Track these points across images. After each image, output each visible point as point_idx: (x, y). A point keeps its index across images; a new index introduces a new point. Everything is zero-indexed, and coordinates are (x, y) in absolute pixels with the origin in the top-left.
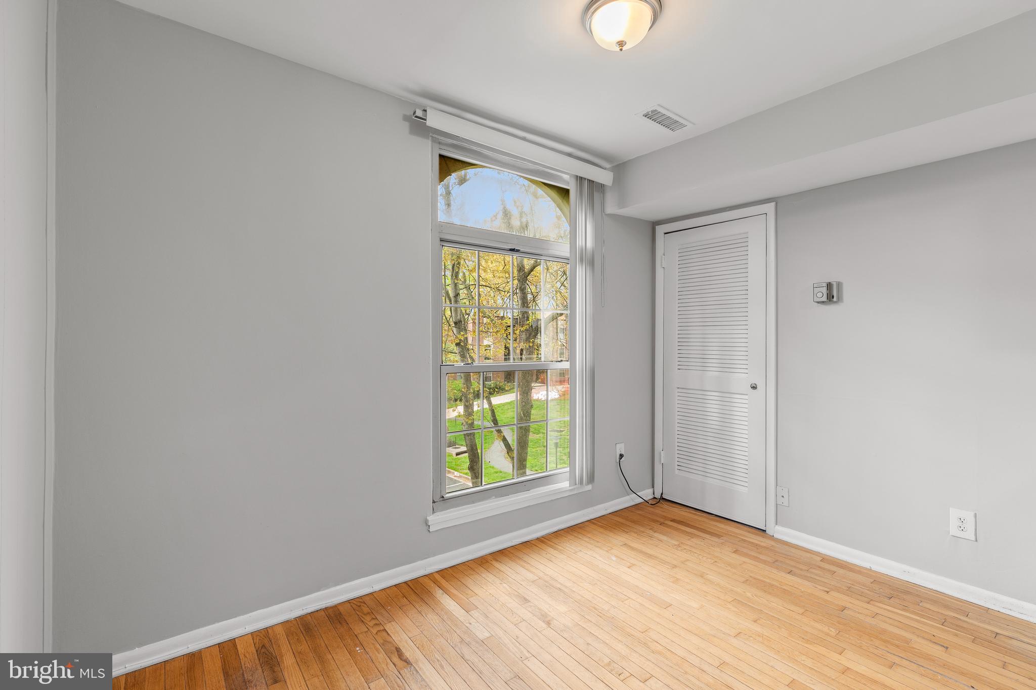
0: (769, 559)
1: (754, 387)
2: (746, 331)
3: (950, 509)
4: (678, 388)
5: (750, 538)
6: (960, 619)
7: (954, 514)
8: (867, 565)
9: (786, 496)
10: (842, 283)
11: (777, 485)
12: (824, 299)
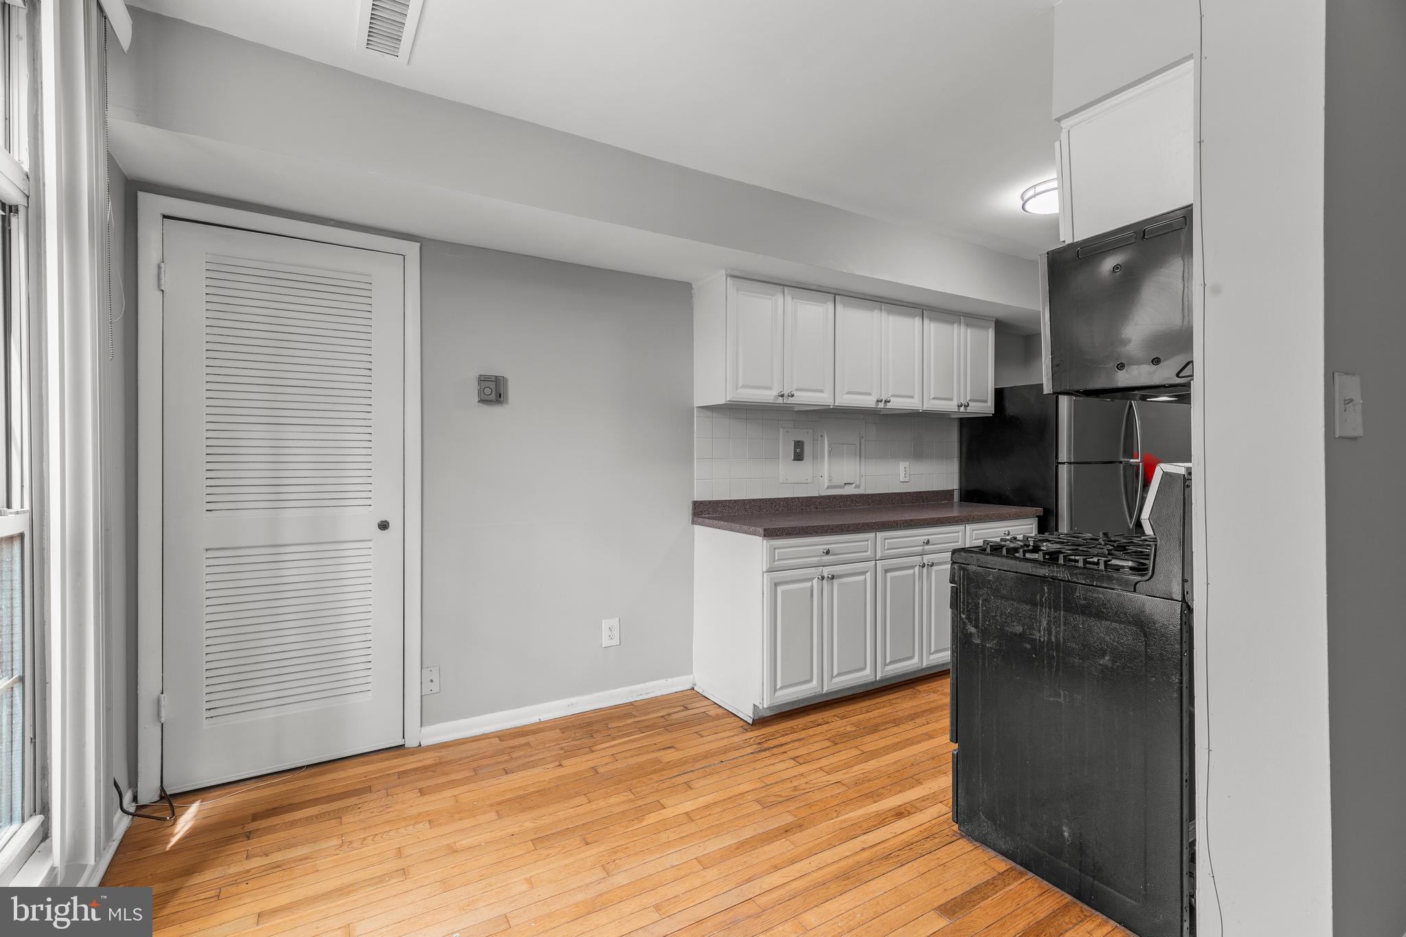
0: (467, 774)
1: (384, 526)
2: (368, 437)
3: (603, 621)
4: (207, 550)
5: (405, 764)
6: (642, 721)
7: (605, 624)
8: (535, 719)
9: (436, 680)
10: (505, 380)
11: (422, 668)
12: (493, 397)
